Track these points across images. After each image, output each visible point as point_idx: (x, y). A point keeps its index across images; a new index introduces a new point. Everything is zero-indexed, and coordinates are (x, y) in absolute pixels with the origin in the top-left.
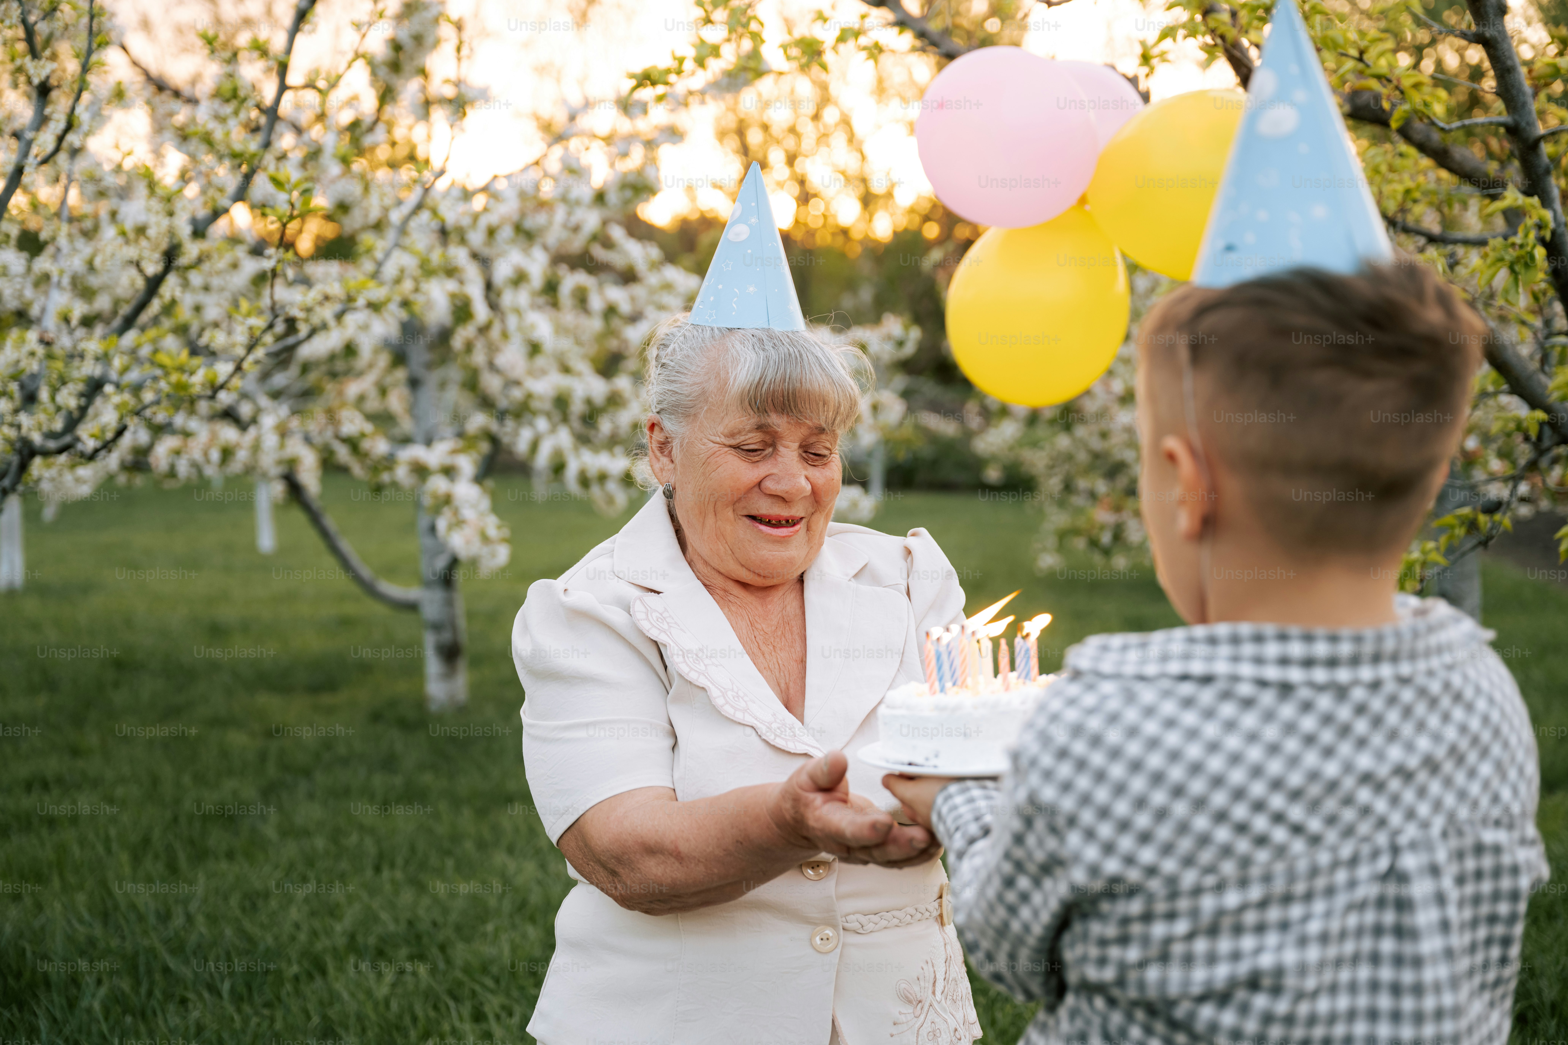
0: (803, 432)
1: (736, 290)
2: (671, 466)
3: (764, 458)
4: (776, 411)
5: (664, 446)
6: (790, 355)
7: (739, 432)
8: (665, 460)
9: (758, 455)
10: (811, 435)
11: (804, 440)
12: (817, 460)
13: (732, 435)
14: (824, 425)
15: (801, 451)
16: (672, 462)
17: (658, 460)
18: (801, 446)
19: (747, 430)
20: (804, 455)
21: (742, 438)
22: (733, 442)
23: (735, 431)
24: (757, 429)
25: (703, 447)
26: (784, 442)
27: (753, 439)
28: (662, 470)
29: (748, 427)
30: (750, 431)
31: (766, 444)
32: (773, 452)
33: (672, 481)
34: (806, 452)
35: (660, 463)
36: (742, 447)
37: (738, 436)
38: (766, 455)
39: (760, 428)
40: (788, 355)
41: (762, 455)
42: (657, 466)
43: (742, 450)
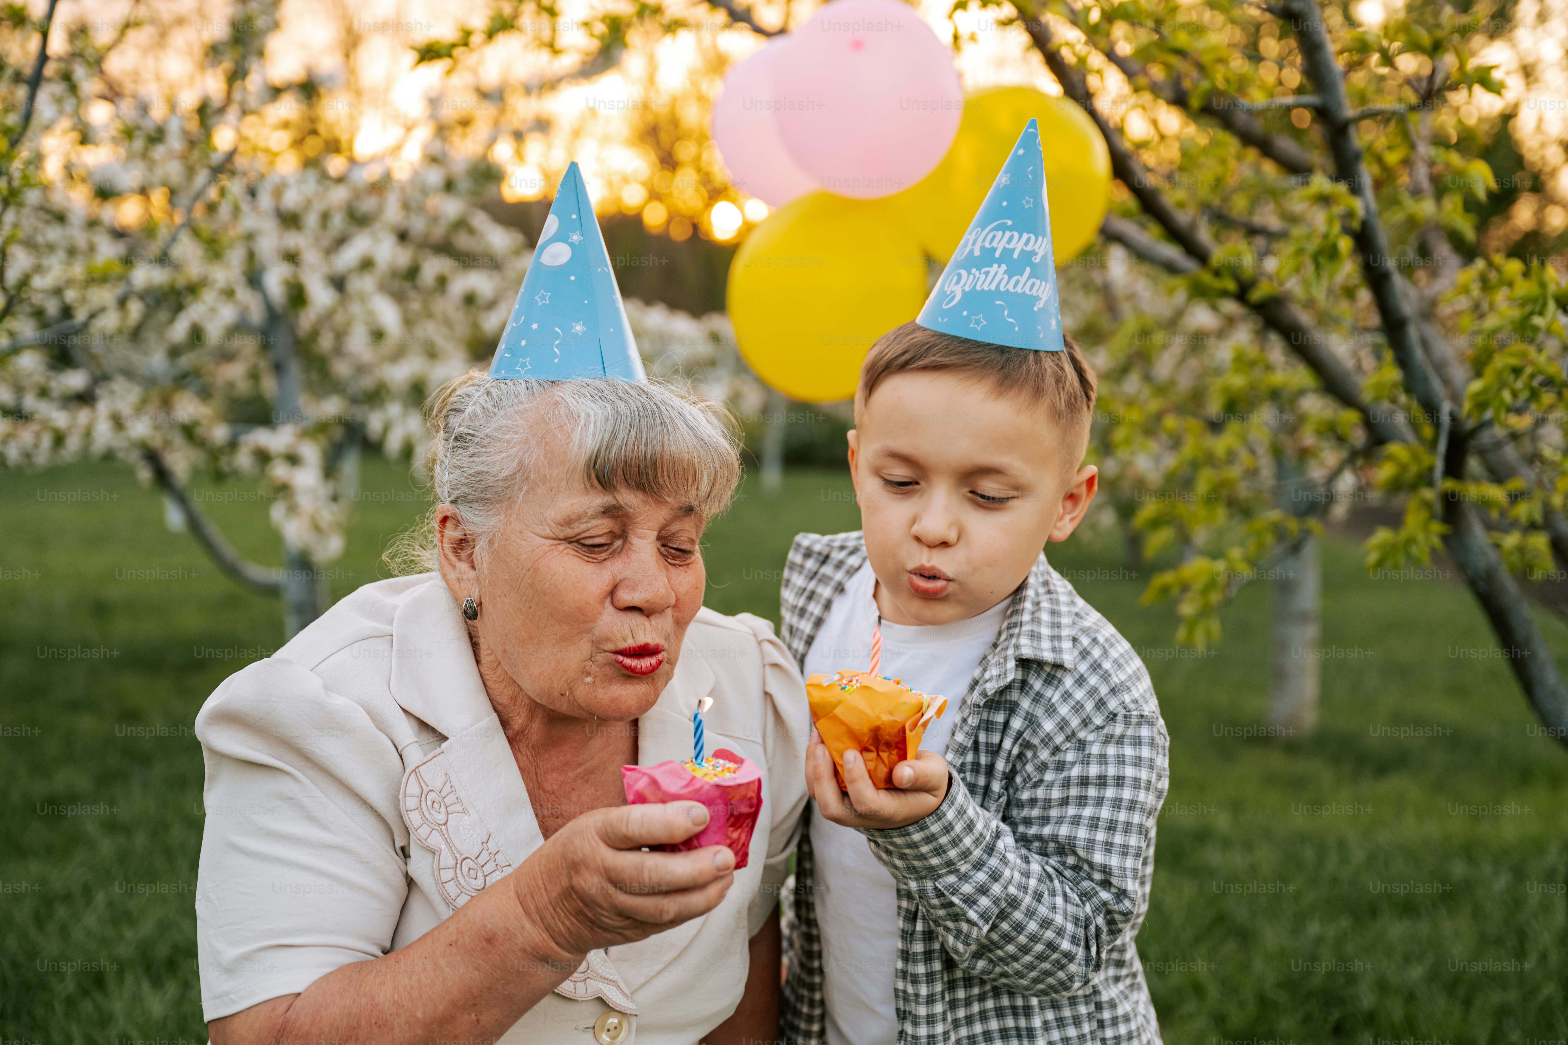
0: (661, 515)
1: (557, 329)
2: (472, 574)
3: (613, 554)
4: (628, 486)
5: (462, 545)
6: (644, 408)
7: (579, 518)
8: (464, 566)
9: (605, 551)
10: (675, 518)
11: (663, 528)
12: (679, 557)
13: (568, 522)
14: (694, 503)
15: (658, 545)
16: (473, 567)
17: (454, 567)
18: (659, 538)
19: (589, 515)
20: (663, 549)
21: (583, 527)
22: (569, 532)
23: (574, 517)
24: (604, 513)
25: (523, 543)
26: (639, 531)
27: (600, 527)
28: (459, 580)
29: (590, 512)
30: (593, 517)
31: (614, 535)
32: (623, 546)
33: (475, 596)
34: (664, 545)
35: (457, 571)
36: (583, 541)
37: (576, 525)
38: (614, 551)
39: (609, 512)
40: (641, 409)
41: (610, 550)
42: (452, 575)
43: (584, 545)
